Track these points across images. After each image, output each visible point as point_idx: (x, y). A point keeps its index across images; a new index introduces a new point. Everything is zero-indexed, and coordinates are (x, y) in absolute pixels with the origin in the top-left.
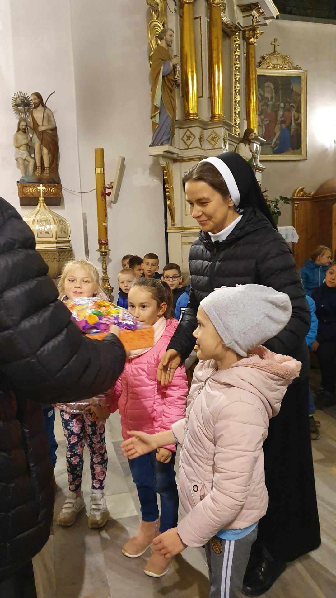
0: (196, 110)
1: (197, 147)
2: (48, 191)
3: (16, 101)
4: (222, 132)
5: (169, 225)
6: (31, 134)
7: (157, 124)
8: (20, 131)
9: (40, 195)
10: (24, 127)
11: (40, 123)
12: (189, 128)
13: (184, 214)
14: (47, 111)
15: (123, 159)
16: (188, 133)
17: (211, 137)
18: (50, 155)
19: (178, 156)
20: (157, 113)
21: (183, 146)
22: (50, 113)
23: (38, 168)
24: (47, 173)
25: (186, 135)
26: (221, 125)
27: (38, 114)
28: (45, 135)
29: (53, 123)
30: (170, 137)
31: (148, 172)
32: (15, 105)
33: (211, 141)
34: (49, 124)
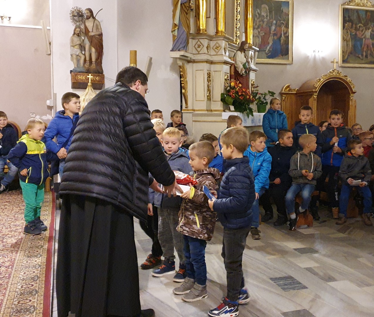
0: (204, 27)
1: (205, 53)
2: (94, 79)
3: (73, 13)
4: (223, 43)
5: (184, 108)
6: (83, 37)
7: (176, 36)
8: (75, 35)
9: (89, 81)
10: (78, 32)
11: (90, 30)
12: (200, 40)
13: (194, 100)
14: (96, 21)
15: (151, 59)
16: (199, 43)
17: (215, 46)
18: (97, 53)
19: (191, 58)
20: (176, 28)
21: (195, 52)
22: (98, 23)
23: (87, 61)
24: (94, 66)
25: (197, 44)
26: (222, 39)
27: (89, 24)
28: (94, 39)
29: (100, 30)
30: (185, 46)
31: (169, 68)
32: (72, 16)
33: (216, 50)
34: (97, 31)
